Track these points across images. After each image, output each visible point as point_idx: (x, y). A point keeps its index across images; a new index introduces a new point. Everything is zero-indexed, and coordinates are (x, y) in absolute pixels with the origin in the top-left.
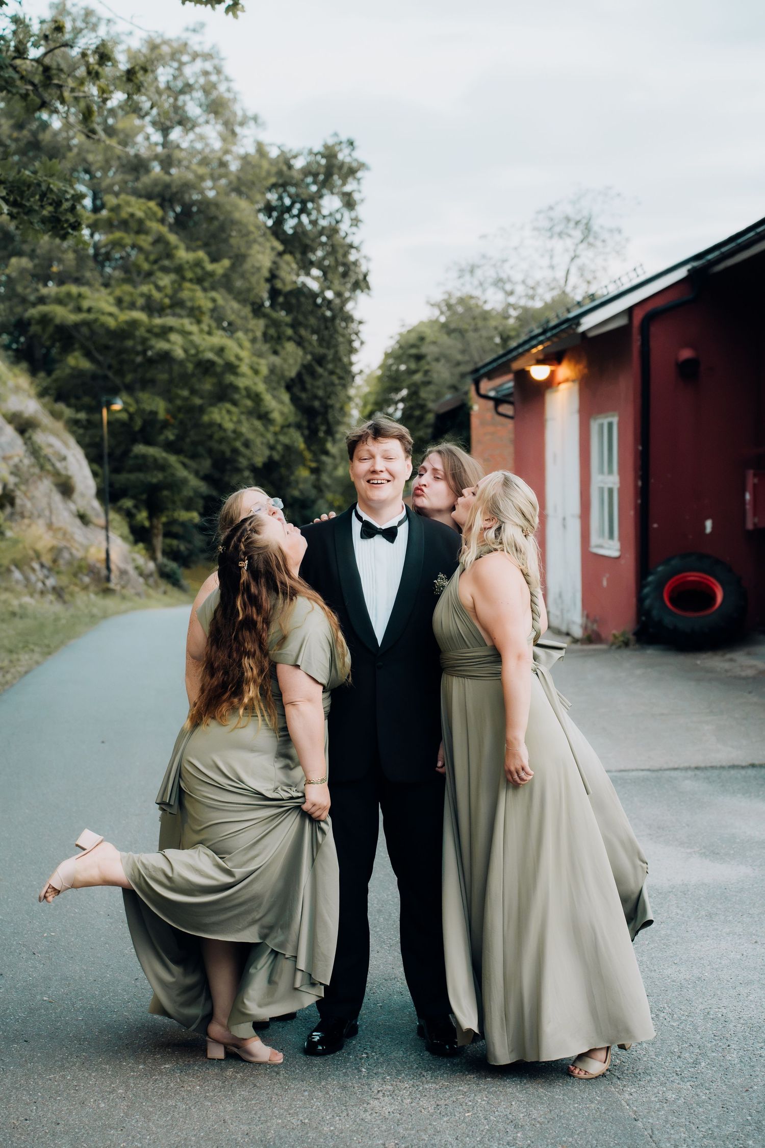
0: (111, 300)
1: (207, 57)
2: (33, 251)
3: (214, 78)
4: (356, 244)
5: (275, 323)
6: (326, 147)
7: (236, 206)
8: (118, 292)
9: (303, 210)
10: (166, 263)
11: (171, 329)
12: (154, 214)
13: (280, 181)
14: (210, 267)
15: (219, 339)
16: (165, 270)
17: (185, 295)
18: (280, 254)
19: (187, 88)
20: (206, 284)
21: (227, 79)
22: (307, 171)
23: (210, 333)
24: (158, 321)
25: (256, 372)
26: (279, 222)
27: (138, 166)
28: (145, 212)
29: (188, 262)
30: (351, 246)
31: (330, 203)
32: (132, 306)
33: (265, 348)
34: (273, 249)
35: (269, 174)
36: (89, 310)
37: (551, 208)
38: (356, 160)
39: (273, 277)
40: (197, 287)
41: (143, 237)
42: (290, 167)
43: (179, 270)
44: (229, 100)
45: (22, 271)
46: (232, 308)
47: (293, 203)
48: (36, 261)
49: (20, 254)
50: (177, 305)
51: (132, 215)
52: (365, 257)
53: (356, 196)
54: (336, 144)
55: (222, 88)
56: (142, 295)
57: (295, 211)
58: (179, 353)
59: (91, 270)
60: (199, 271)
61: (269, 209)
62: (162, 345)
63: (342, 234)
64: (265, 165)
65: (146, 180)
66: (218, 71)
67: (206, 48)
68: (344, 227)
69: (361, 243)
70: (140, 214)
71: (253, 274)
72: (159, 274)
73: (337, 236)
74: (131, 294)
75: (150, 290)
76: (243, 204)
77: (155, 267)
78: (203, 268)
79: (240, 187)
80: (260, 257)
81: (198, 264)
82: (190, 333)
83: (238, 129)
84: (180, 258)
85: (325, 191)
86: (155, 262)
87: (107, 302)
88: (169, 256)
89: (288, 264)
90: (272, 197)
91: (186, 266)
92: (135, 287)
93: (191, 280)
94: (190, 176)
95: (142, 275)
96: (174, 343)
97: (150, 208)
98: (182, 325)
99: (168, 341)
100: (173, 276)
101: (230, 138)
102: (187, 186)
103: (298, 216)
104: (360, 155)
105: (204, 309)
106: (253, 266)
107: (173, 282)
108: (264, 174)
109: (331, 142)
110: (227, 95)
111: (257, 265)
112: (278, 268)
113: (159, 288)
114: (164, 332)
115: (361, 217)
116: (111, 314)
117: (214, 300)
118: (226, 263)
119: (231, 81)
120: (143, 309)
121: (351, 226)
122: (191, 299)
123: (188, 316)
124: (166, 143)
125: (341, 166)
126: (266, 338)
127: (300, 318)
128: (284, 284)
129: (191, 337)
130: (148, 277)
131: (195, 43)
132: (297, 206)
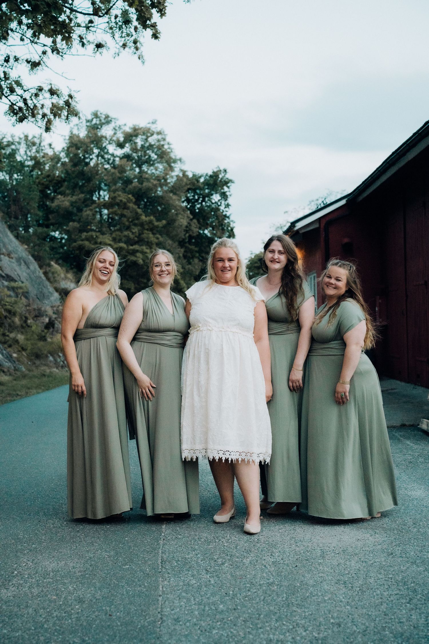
0: (111, 239)
1: (159, 133)
2: (80, 219)
3: (162, 143)
4: (228, 215)
5: (191, 251)
6: (214, 172)
7: (171, 198)
8: (114, 235)
9: (202, 201)
10: (136, 222)
11: (137, 251)
12: (132, 200)
13: (193, 188)
14: (156, 224)
16: (135, 225)
17: (144, 236)
18: (191, 220)
19: (151, 146)
20: (155, 231)
21: (168, 144)
22: (206, 183)
24: (131, 247)
26: (193, 206)
27: (128, 182)
28: (127, 199)
29: (146, 221)
30: (225, 216)
31: (216, 198)
32: (120, 241)
34: (188, 217)
35: (186, 184)
37: (318, 200)
38: (228, 179)
39: (188, 229)
40: (150, 233)
41: (126, 210)
42: (198, 181)
43: (142, 225)
44: (169, 152)
45: (74, 228)
47: (199, 198)
48: (81, 224)
49: (74, 221)
50: (140, 241)
51: (121, 201)
52: (232, 221)
53: (228, 194)
54: (218, 171)
55: (166, 147)
56: (125, 236)
57: (200, 201)
58: (141, 262)
59: (106, 228)
60: (151, 226)
61: (188, 200)
62: (133, 258)
63: (221, 211)
64: (185, 180)
65: (130, 187)
66: (164, 140)
67: (158, 130)
68: (222, 208)
69: (230, 215)
70: (124, 200)
71: (179, 228)
72: (133, 227)
73: (218, 212)
74: (120, 236)
75: (128, 234)
76: (174, 197)
77: (131, 224)
78: (153, 224)
79: (174, 190)
80: (182, 220)
81: (151, 222)
82: (146, 253)
83: (173, 165)
84: (143, 220)
85: (213, 192)
86: (132, 222)
87: (109, 239)
88: (138, 219)
89: (195, 223)
90: (190, 195)
91: (145, 223)
92: (122, 233)
93: (147, 230)
94: (150, 185)
95: (125, 228)
96: (139, 257)
97: (129, 198)
98: (143, 249)
99: (136, 256)
100: (139, 228)
101: (169, 168)
102: (149, 189)
103: (201, 203)
104: (229, 176)
105: (153, 242)
106: (179, 225)
107: (139, 231)
108: (184, 184)
109: (215, 170)
110: (169, 150)
111: (181, 224)
112: (190, 225)
113: (133, 233)
114: (134, 252)
115: (230, 203)
117: (158, 238)
118: (164, 222)
119: (170, 144)
120: (125, 243)
121: (225, 207)
122: (147, 238)
123: (146, 245)
124: (141, 172)
125: (221, 181)
126: (185, 257)
127: (203, 248)
128: (193, 233)
129: (146, 255)
130: (128, 228)
131: (153, 128)
132: (201, 199)
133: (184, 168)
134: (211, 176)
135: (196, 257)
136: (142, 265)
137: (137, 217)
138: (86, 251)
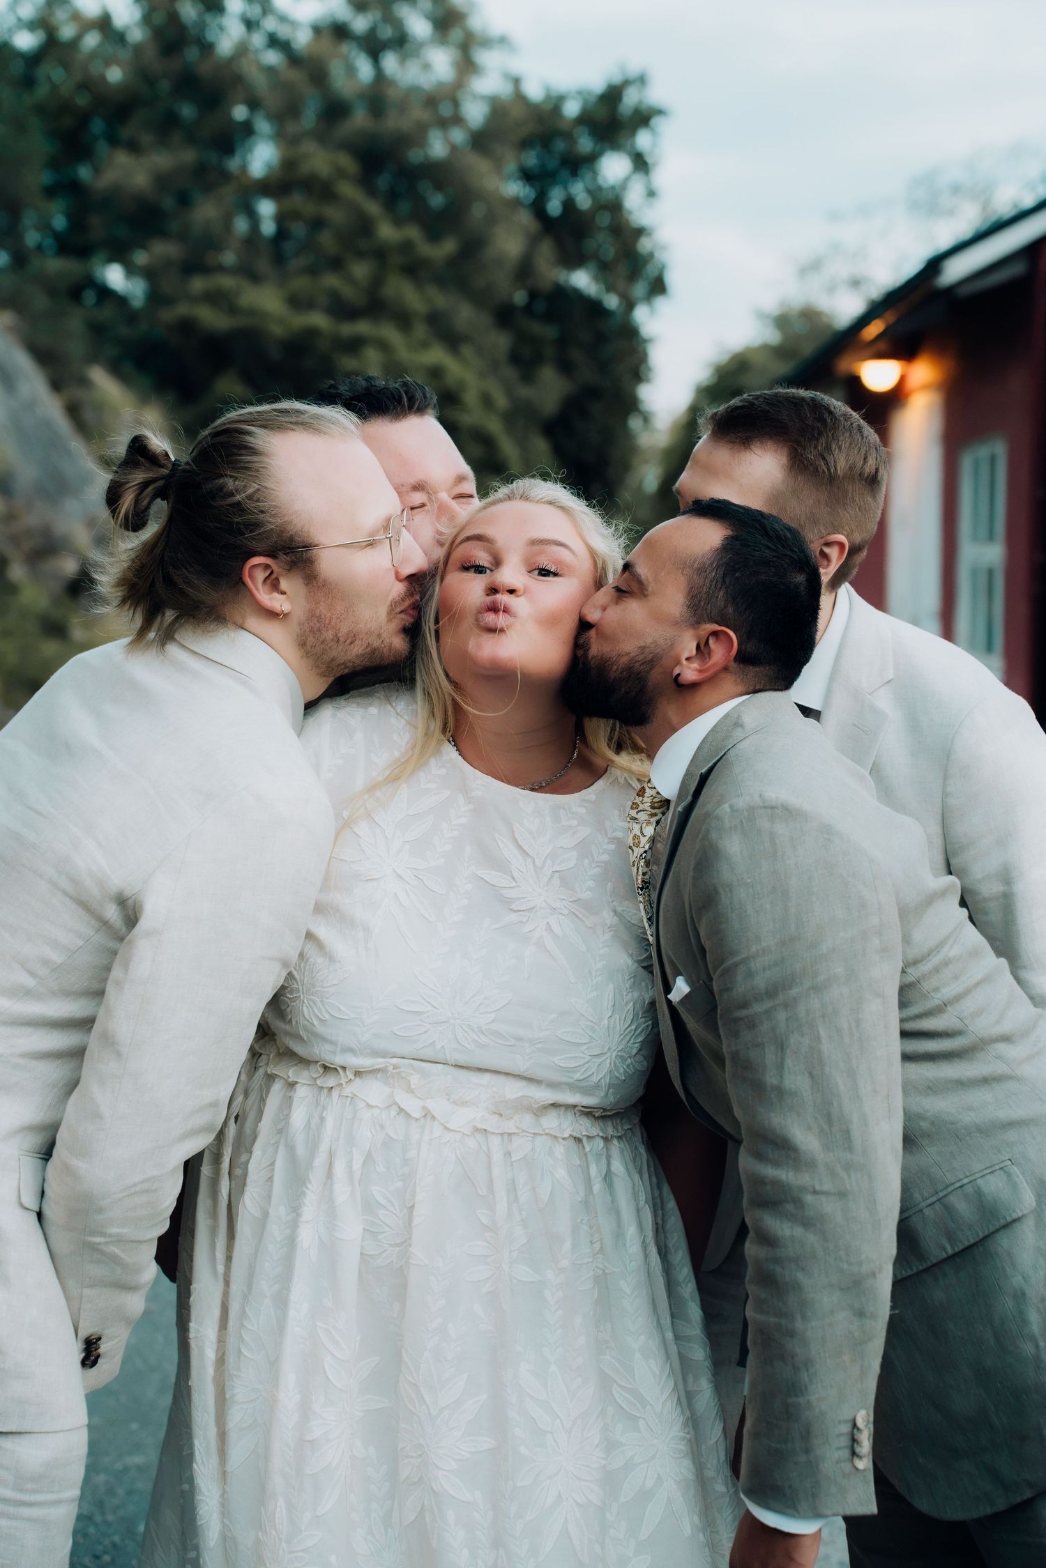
0: (282, 297)
2: (184, 232)
4: (648, 228)
5: (534, 343)
6: (609, 85)
7: (473, 168)
8: (293, 286)
9: (572, 176)
10: (362, 244)
11: (365, 340)
12: (348, 172)
13: (540, 134)
14: (425, 251)
17: (388, 291)
18: (536, 241)
20: (420, 276)
22: (585, 119)
23: (425, 345)
24: (349, 329)
25: (487, 401)
26: (544, 195)
28: (332, 168)
29: (393, 243)
30: (639, 230)
31: (613, 167)
32: (311, 306)
33: (511, 373)
36: (248, 312)
38: (649, 104)
40: (407, 280)
41: (329, 206)
42: (559, 113)
43: (380, 254)
45: (169, 262)
46: (465, 314)
47: (559, 166)
48: (187, 246)
49: (165, 234)
51: (314, 174)
52: (660, 246)
53: (652, 155)
54: (621, 82)
56: (325, 290)
57: (563, 180)
60: (410, 259)
61: (526, 174)
62: (352, 364)
63: (628, 211)
65: (344, 127)
70: (325, 172)
71: (495, 266)
72: (352, 260)
73: (621, 215)
74: (310, 289)
75: (337, 284)
76: (486, 166)
77: (347, 249)
78: (416, 252)
79: (481, 141)
80: (505, 241)
81: (409, 245)
82: (392, 347)
83: (477, 54)
84: (383, 238)
85: (603, 147)
87: (276, 301)
88: (368, 234)
89: (546, 252)
90: (531, 158)
91: (391, 249)
92: (317, 279)
93: (398, 270)
94: (408, 124)
95: (327, 264)
96: (369, 361)
97: (340, 163)
98: (382, 335)
99: (362, 358)
100: (372, 263)
102: (403, 139)
103: (568, 186)
105: (416, 313)
106: (496, 256)
107: (371, 273)
111: (502, 253)
112: (532, 258)
113: (351, 282)
114: (354, 345)
116: (279, 319)
117: (431, 300)
120: (328, 312)
122: (397, 299)
123: (392, 322)
124: (378, 75)
125: (628, 112)
126: (515, 358)
129: (394, 352)
130: (336, 264)
132: (567, 169)
134: (600, 99)
137: (365, 226)
138: (203, 336)
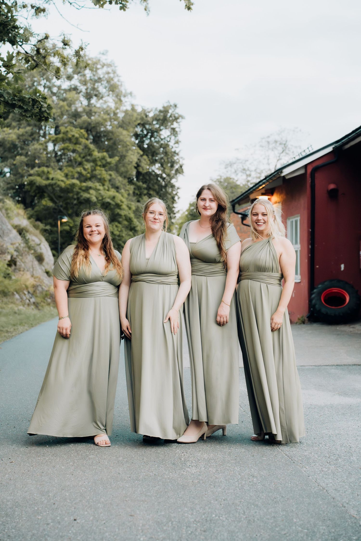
0: (63, 175)
1: (109, 65)
2: (27, 153)
3: (112, 75)
4: (177, 152)
5: (139, 188)
6: (164, 107)
7: (121, 134)
8: (66, 171)
9: (152, 136)
10: (89, 158)
11: (90, 188)
12: (84, 135)
13: (142, 123)
14: (109, 160)
15: (112, 192)
16: (87, 161)
17: (97, 172)
18: (142, 156)
19: (99, 80)
20: (107, 168)
21: (117, 76)
22: (156, 118)
23: (108, 190)
25: (130, 208)
26: (142, 142)
27: (76, 115)
28: (79, 134)
29: (99, 157)
30: (175, 152)
32: (73, 177)
33: (134, 198)
34: (138, 153)
35: (137, 119)
36: (52, 179)
37: (269, 137)
38: (177, 114)
39: (138, 166)
40: (103, 169)
41: (78, 146)
42: (147, 116)
43: (94, 161)
44: (119, 85)
45: (22, 162)
46: (119, 180)
47: (148, 133)
48: (28, 158)
49: (21, 155)
50: (93, 177)
51: (73, 136)
52: (182, 158)
53: (177, 129)
54: (168, 106)
55: (116, 80)
56: (77, 172)
57: (149, 137)
58: (94, 199)
59: (54, 162)
60: (104, 162)
61: (137, 136)
62: (85, 195)
63: (170, 147)
64: (135, 115)
65: (79, 121)
66: (114, 72)
67: (108, 62)
68: (171, 144)
69: (179, 152)
70: (77, 135)
71: (129, 164)
72: (85, 163)
73: (168, 148)
74: (72, 172)
75: (81, 170)
76: (125, 132)
77: (84, 160)
78: (106, 160)
79: (123, 125)
80: (132, 156)
81: (103, 158)
82: (99, 190)
83: (122, 99)
84: (95, 156)
85: (162, 128)
86: (84, 157)
87: (61, 175)
88: (90, 155)
89: (145, 160)
90: (138, 130)
91: (98, 159)
92: (74, 168)
93: (100, 166)
94: (100, 119)
95: (77, 164)
96: (92, 194)
97: (82, 133)
98: (96, 186)
99: (89, 193)
100: (92, 164)
101: (119, 102)
102: (99, 124)
103: (150, 139)
104: (179, 111)
105: (106, 179)
106: (129, 161)
107: (92, 166)
108: (134, 119)
109: (166, 105)
110: (118, 83)
111: (131, 160)
112: (140, 161)
113: (85, 169)
114: (87, 189)
115: (180, 140)
116: (62, 181)
117: (110, 175)
118: (117, 158)
119: (120, 76)
120: (77, 179)
121: (175, 143)
122: (100, 174)
123: (98, 182)
124: (89, 105)
125: (171, 116)
126: (135, 194)
127: (151, 185)
128: (143, 169)
129: (100, 192)
130: (80, 164)
131: (103, 59)
132: (150, 134)
133: (134, 102)
134: (160, 111)
135: (145, 195)
136: (95, 203)
137: (89, 152)
138: (37, 186)
